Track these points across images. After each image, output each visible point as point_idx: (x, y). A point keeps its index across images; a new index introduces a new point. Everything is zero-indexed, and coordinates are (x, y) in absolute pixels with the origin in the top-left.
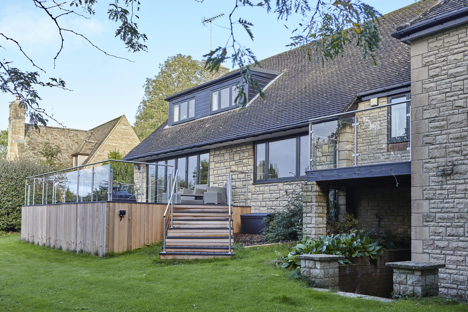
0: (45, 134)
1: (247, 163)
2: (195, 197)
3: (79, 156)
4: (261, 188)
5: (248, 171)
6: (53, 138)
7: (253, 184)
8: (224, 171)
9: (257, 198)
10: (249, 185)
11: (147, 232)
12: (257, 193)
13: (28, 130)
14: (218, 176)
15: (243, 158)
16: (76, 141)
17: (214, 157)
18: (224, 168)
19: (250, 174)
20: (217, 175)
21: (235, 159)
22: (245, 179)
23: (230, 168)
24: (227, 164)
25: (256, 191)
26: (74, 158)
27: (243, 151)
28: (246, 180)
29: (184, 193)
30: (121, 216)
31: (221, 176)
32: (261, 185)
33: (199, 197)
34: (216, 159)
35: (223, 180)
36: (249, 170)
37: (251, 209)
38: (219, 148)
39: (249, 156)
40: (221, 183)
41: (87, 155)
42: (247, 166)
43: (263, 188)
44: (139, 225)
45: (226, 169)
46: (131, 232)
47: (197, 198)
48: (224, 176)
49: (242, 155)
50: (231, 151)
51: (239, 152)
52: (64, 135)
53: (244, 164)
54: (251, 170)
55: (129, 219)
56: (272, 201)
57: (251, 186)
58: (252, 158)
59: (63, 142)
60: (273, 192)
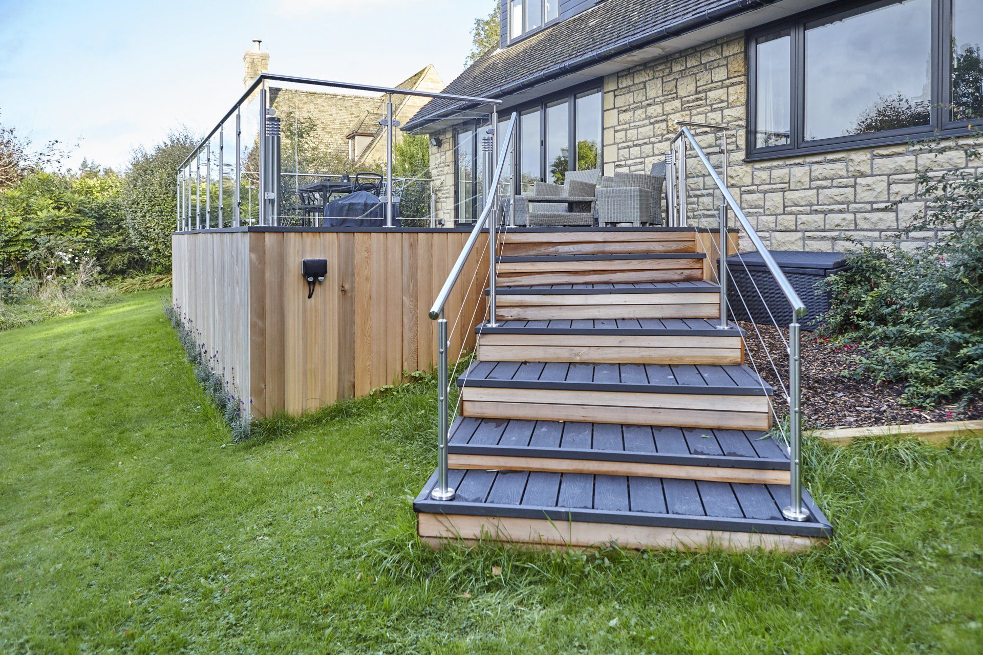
0: (304, 103)
1: (722, 101)
2: (566, 205)
3: (357, 137)
4: (776, 173)
5: (728, 123)
6: (317, 110)
7: (748, 161)
8: (647, 131)
9: (761, 203)
10: (730, 166)
11: (410, 330)
12: (761, 188)
13: (275, 98)
14: (628, 147)
15: (709, 86)
16: (356, 114)
17: (615, 96)
18: (647, 121)
19: (733, 132)
20: (625, 145)
21: (681, 93)
22: (717, 149)
23: (664, 120)
24: (655, 110)
25: (756, 182)
26: (350, 141)
27: (708, 68)
28: (722, 152)
29: (538, 193)
30: (311, 279)
31: (637, 145)
32: (775, 163)
33: (579, 203)
34: (621, 101)
35: (644, 155)
36: (730, 119)
37: (739, 237)
38: (629, 69)
39: (728, 78)
40: (636, 164)
41: (371, 135)
42: (722, 109)
43: (786, 170)
44: (382, 309)
45: (651, 124)
46: (352, 335)
47: (573, 206)
48: (645, 144)
49: (705, 77)
50: (667, 72)
51: (695, 70)
52: (336, 105)
53: (711, 105)
54: (739, 119)
55: (343, 291)
56: (821, 212)
57: (737, 168)
58: (741, 83)
59: (335, 116)
60: (824, 183)
